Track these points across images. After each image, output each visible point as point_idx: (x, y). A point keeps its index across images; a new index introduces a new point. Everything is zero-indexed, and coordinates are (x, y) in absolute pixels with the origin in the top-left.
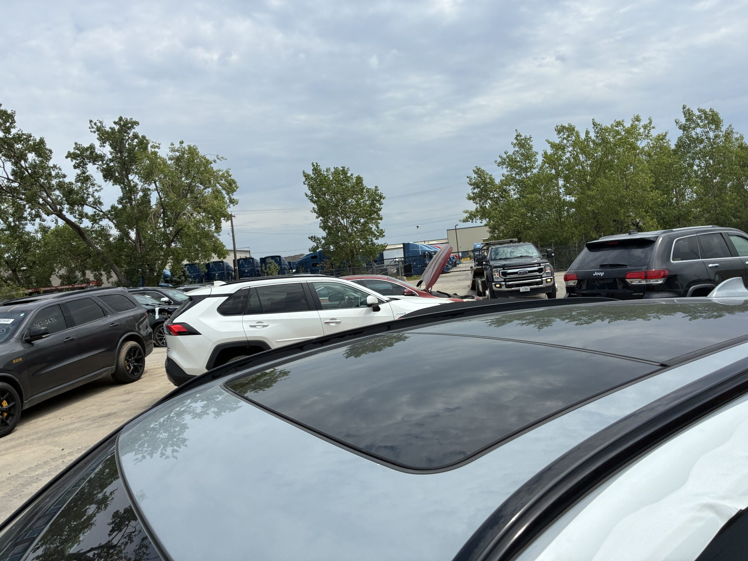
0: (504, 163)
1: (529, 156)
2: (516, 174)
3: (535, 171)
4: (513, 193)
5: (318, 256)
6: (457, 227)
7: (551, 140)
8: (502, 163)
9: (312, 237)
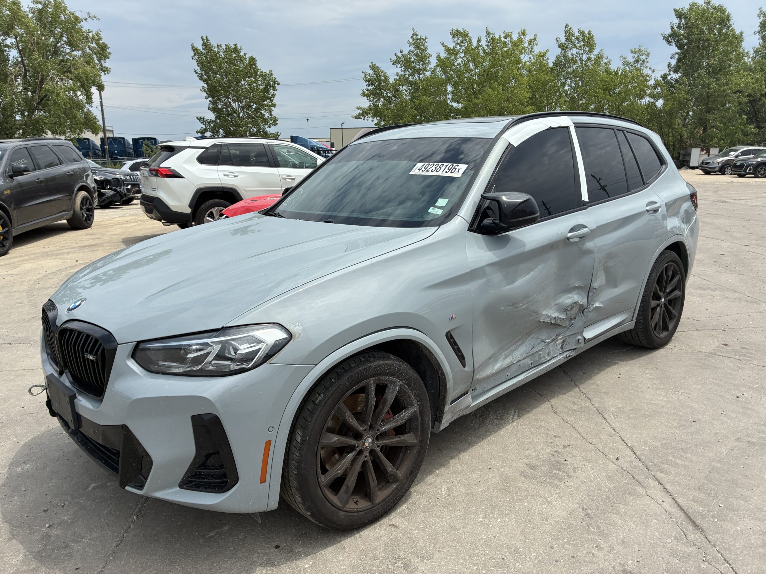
0: (399, 63)
1: (423, 58)
2: (409, 75)
4: (405, 94)
6: (343, 126)
7: (446, 44)
8: (397, 62)
9: (200, 118)
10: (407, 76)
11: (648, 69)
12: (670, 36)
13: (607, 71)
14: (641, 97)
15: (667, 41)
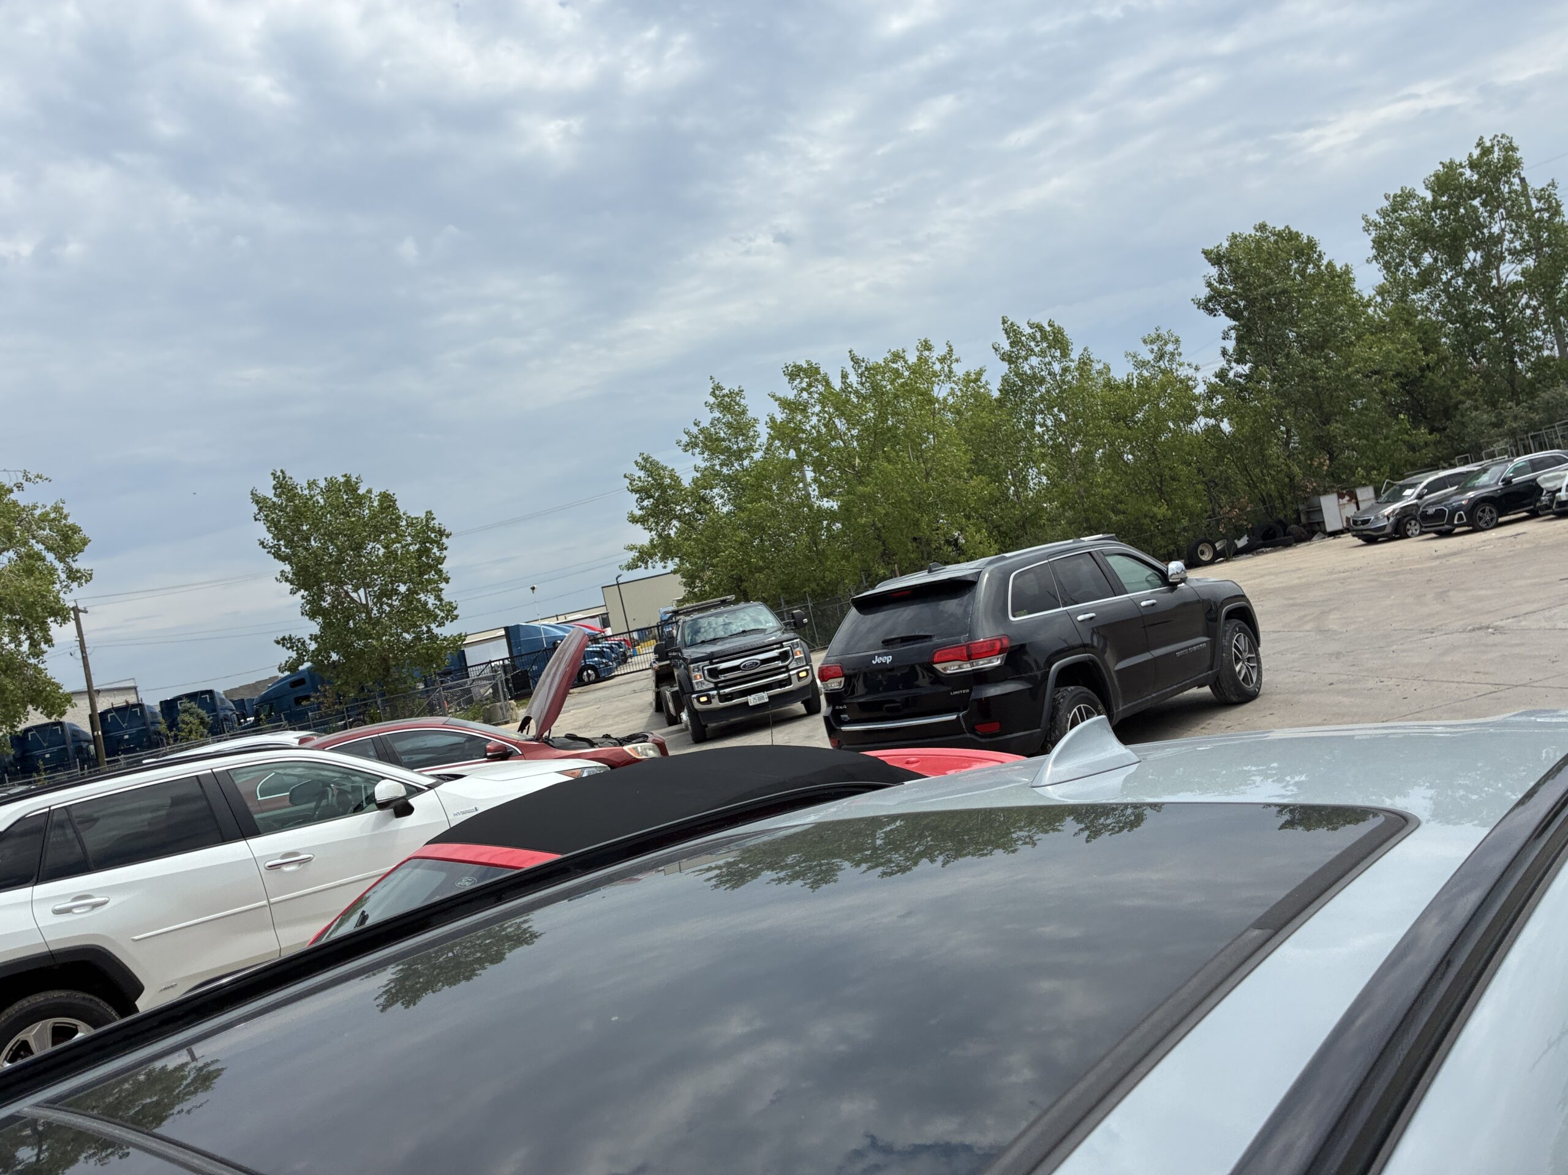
0: (696, 445)
1: (741, 427)
2: (721, 465)
3: (758, 456)
4: (721, 502)
5: (308, 680)
6: (621, 580)
7: (780, 394)
8: (691, 445)
9: (284, 639)
10: (718, 467)
11: (1186, 367)
12: (1209, 299)
13: (1109, 385)
14: (1191, 420)
15: (1207, 310)
